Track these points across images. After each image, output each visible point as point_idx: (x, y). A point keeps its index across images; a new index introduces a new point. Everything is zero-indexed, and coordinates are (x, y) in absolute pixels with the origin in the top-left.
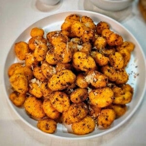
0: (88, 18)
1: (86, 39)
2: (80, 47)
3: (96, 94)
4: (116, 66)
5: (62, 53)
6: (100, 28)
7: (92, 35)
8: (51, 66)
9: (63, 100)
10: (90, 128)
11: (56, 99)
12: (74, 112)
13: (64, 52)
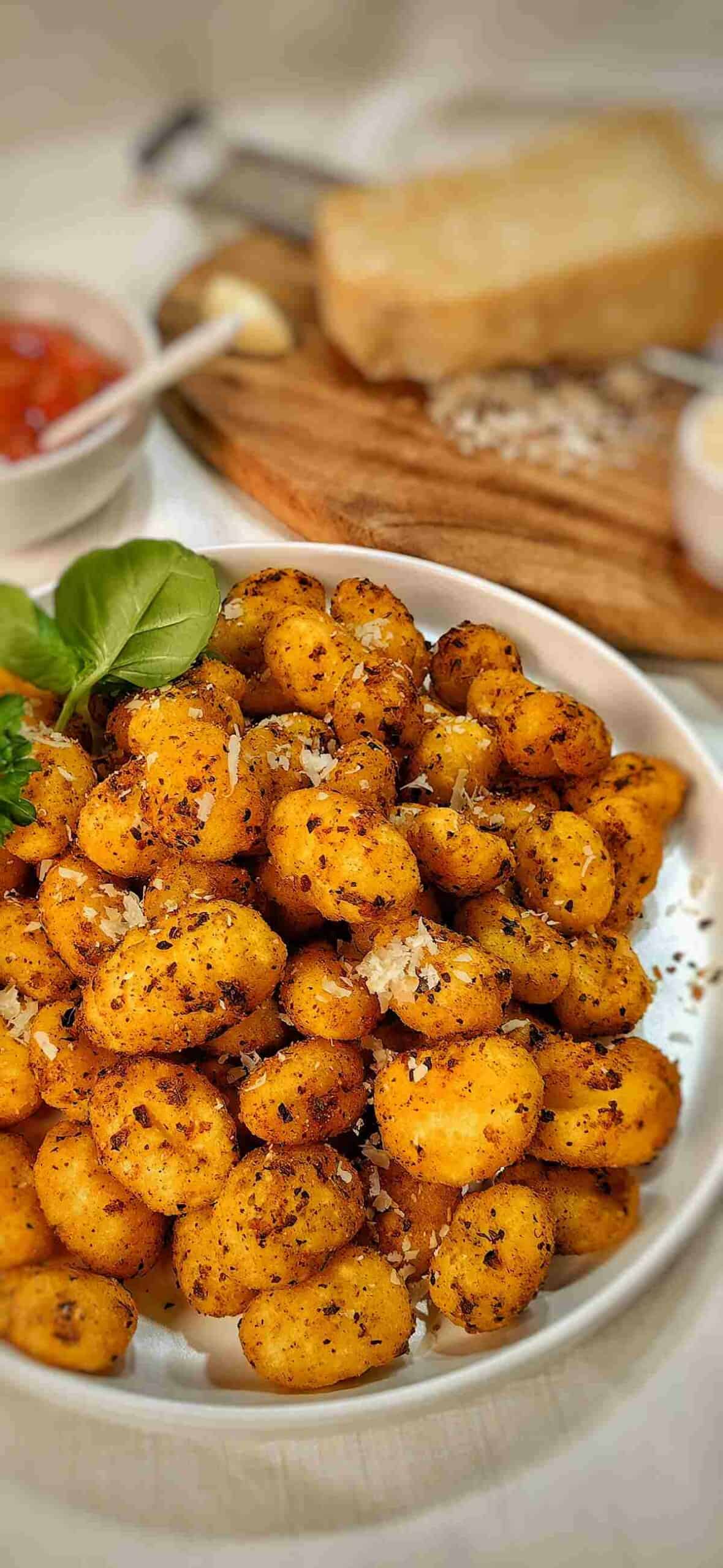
0: (379, 592)
1: (360, 717)
2: (318, 764)
3: (421, 1071)
4: (559, 902)
5: (195, 786)
6: (456, 663)
7: (397, 698)
8: (109, 889)
9: (185, 1123)
10: (374, 1339)
11: (134, 1116)
12: (260, 1201)
13: (212, 780)
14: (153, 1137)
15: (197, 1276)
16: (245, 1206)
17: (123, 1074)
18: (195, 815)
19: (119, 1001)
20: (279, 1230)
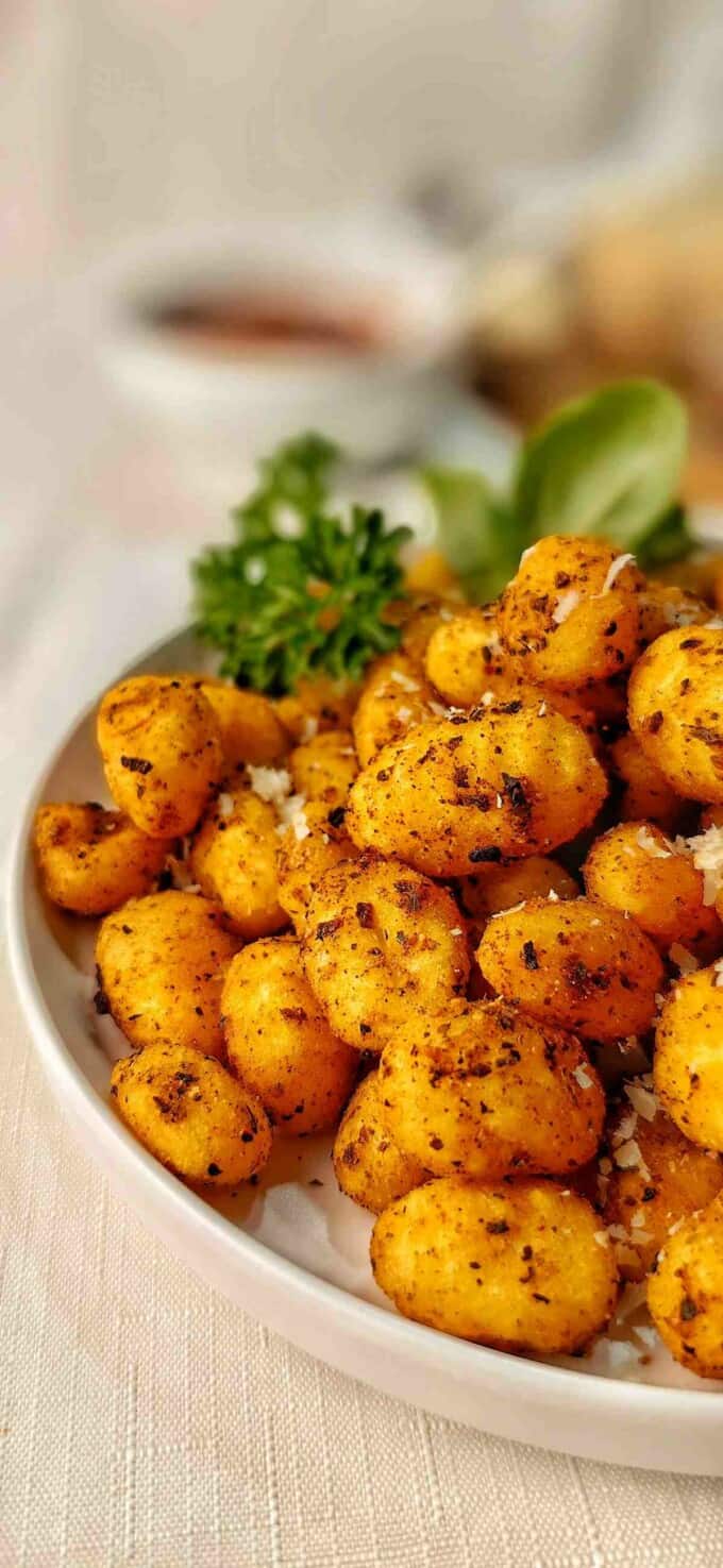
5: (563, 582)
9: (408, 933)
10: (542, 1292)
11: (355, 910)
12: (454, 1032)
13: (585, 579)
14: (367, 940)
15: (356, 1137)
16: (433, 1032)
17: (365, 866)
18: (551, 614)
19: (387, 773)
20: (463, 1076)
